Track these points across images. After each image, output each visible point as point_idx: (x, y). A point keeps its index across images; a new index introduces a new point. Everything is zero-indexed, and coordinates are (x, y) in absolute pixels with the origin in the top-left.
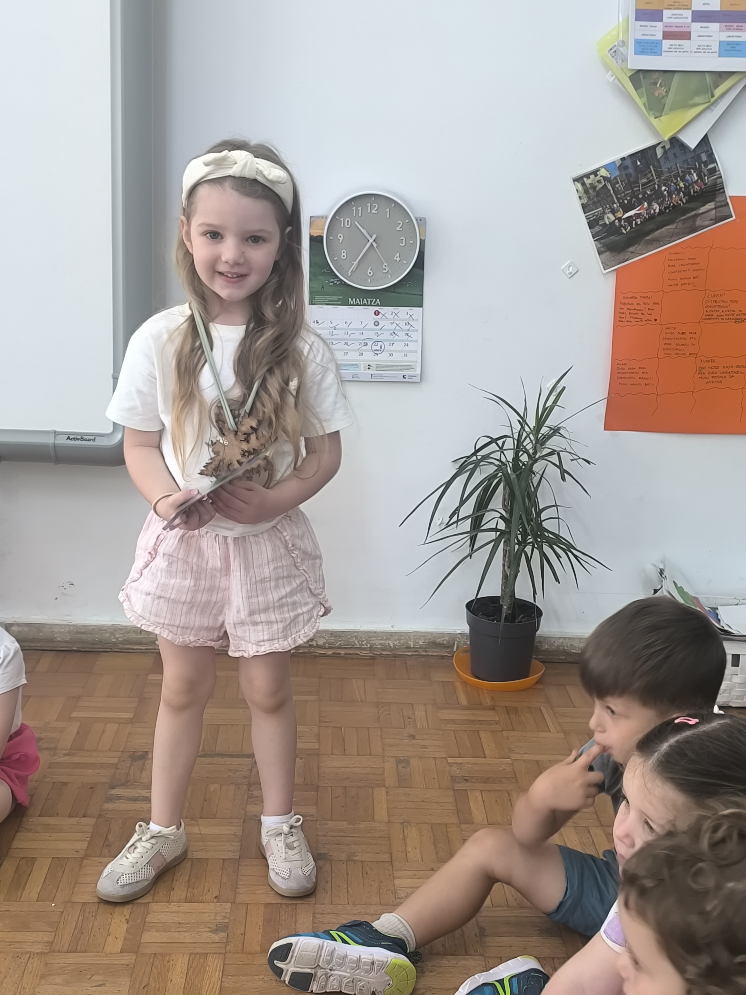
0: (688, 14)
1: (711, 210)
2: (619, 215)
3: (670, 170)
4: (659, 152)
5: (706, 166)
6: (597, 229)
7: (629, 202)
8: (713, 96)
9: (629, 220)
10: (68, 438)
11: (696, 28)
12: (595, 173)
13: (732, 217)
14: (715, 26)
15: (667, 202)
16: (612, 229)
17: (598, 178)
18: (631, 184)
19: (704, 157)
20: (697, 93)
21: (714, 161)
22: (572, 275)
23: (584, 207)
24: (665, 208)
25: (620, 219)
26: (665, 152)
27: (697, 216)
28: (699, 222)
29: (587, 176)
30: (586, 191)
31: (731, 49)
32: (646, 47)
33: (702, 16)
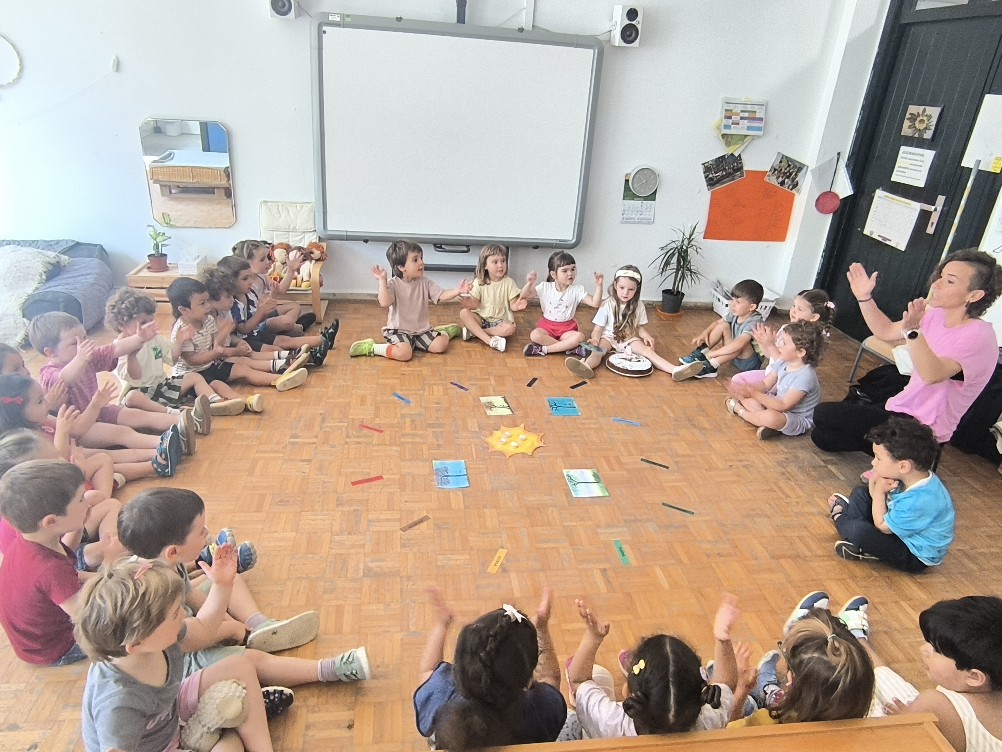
0: (739, 117)
1: (739, 174)
2: (714, 175)
3: (729, 162)
4: (727, 157)
6: (707, 179)
7: (717, 171)
8: (744, 142)
10: (560, 241)
11: (741, 121)
12: (708, 162)
13: (744, 176)
14: (746, 121)
16: (711, 179)
18: (717, 166)
19: (739, 159)
20: (739, 141)
21: (741, 160)
22: (699, 192)
23: (704, 173)
24: (727, 173)
27: (735, 176)
28: (736, 178)
29: (706, 163)
30: (705, 168)
31: (749, 128)
32: (727, 127)
33: (742, 118)
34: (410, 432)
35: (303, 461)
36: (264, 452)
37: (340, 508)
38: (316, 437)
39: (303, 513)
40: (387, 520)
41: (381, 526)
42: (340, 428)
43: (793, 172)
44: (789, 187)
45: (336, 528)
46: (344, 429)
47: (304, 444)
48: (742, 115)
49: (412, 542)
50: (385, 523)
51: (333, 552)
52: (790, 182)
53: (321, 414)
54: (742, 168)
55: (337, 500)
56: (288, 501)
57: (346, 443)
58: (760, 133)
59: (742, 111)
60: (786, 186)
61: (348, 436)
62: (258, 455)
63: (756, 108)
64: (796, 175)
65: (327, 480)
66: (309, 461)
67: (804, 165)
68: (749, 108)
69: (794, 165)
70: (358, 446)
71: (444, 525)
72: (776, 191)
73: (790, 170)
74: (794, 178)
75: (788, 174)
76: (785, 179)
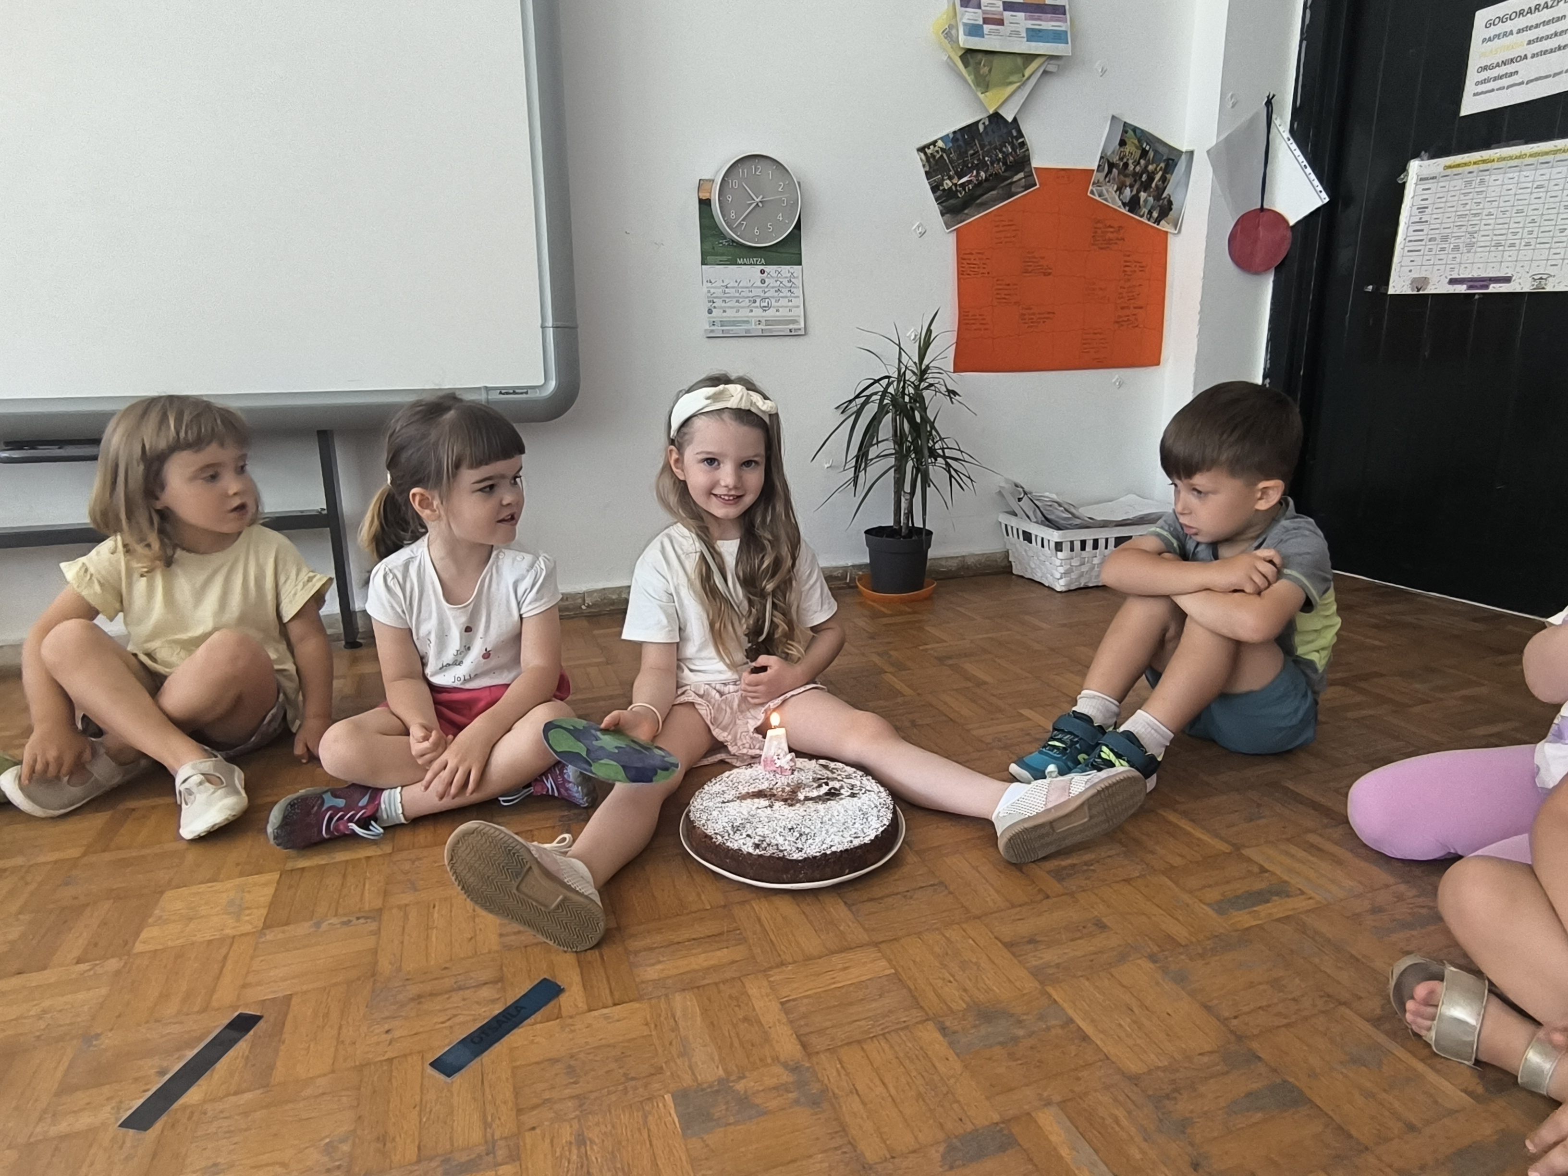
0: (999, 4)
1: (1020, 179)
2: (955, 181)
3: (990, 143)
4: (981, 128)
5: (1017, 140)
6: (938, 193)
7: (962, 169)
8: (1024, 76)
9: (963, 185)
10: (501, 393)
11: (1007, 16)
12: (934, 143)
13: (1036, 185)
14: (1021, 15)
15: (991, 170)
16: (950, 194)
17: (937, 148)
18: (962, 155)
19: (1015, 134)
20: (1012, 73)
21: (1022, 136)
22: (922, 234)
23: (927, 174)
24: (990, 176)
25: (956, 185)
26: (986, 127)
27: (1011, 183)
28: (1013, 189)
29: (928, 146)
30: (928, 160)
31: (1034, 35)
32: (972, 29)
33: (1009, 8)
43: (1155, 172)
44: (1150, 213)
52: (1151, 199)
54: (1026, 160)
58: (1066, 50)
60: (1145, 211)
64: (1164, 179)
67: (1180, 153)
69: (1156, 152)
72: (1120, 228)
73: (1146, 167)
74: (1161, 190)
75: (1144, 178)
76: (1138, 192)
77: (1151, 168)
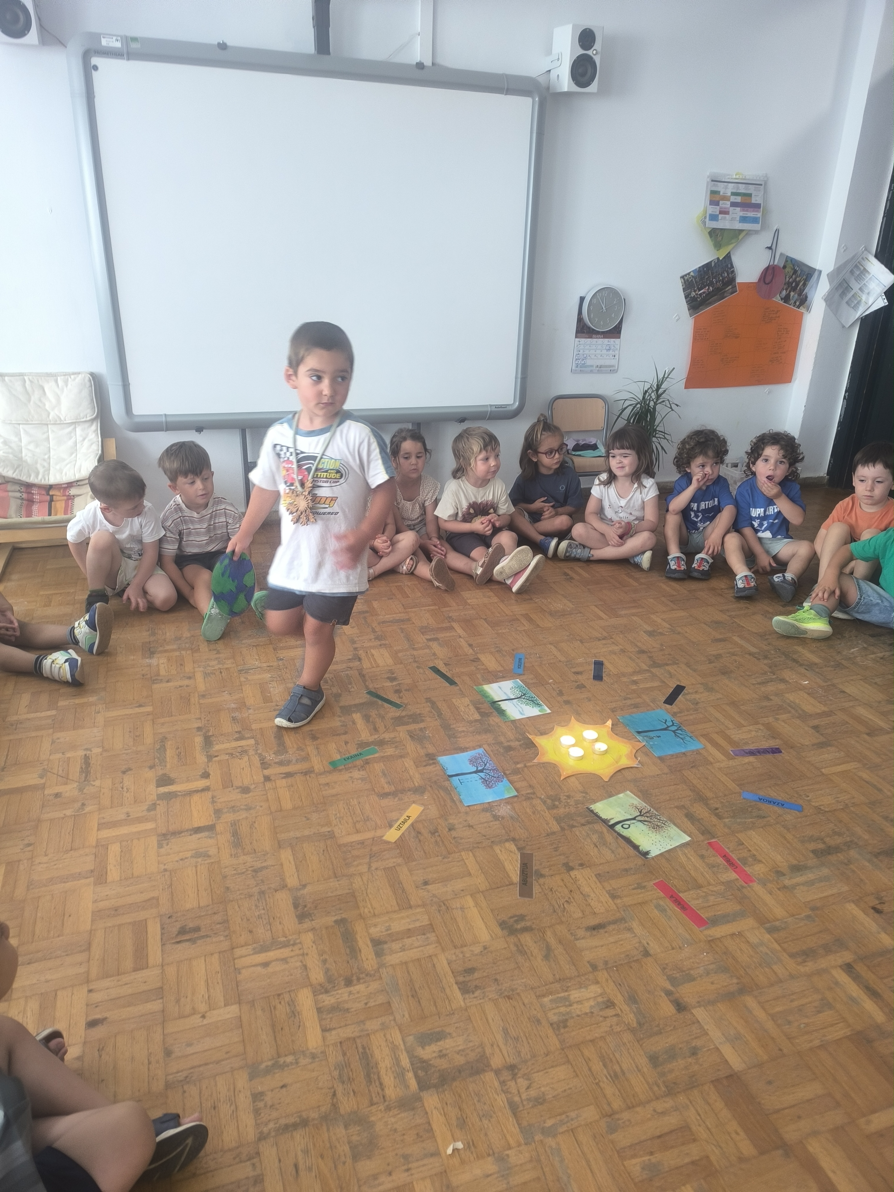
0: (729, 203)
1: (729, 290)
2: (697, 292)
3: (716, 272)
5: (730, 270)
6: (688, 299)
7: (701, 286)
8: (738, 239)
9: (700, 295)
10: (496, 407)
11: (731, 209)
12: (689, 274)
13: (737, 291)
14: (738, 209)
15: (715, 286)
16: (694, 299)
17: (690, 276)
18: (702, 279)
19: (729, 266)
20: (732, 239)
21: (733, 267)
22: (677, 320)
23: (684, 290)
24: (714, 289)
25: (697, 294)
26: (715, 264)
27: (725, 292)
28: (725, 295)
29: (686, 275)
30: (685, 282)
31: (743, 220)
32: (714, 218)
33: (734, 204)
34: (371, 739)
35: (198, 830)
36: (114, 824)
37: (307, 924)
38: (206, 775)
39: (238, 952)
40: (409, 933)
41: (403, 949)
42: (244, 752)
43: (800, 281)
44: (795, 303)
45: (317, 975)
46: (251, 752)
47: (191, 793)
48: (733, 199)
49: (476, 975)
50: (408, 941)
51: (333, 1037)
52: (796, 296)
53: (199, 729)
54: (733, 280)
55: (296, 906)
56: (197, 929)
57: (267, 779)
58: (757, 227)
59: (733, 194)
60: (792, 302)
61: (264, 765)
62: (106, 833)
63: (751, 190)
64: (805, 285)
65: (258, 865)
66: (211, 828)
67: (815, 270)
68: (742, 189)
69: (802, 271)
70: (290, 780)
71: (516, 921)
72: (778, 311)
73: (796, 279)
74: (801, 291)
75: (794, 284)
76: (790, 292)
77: (798, 279)
